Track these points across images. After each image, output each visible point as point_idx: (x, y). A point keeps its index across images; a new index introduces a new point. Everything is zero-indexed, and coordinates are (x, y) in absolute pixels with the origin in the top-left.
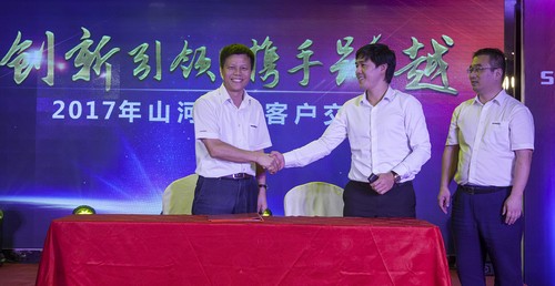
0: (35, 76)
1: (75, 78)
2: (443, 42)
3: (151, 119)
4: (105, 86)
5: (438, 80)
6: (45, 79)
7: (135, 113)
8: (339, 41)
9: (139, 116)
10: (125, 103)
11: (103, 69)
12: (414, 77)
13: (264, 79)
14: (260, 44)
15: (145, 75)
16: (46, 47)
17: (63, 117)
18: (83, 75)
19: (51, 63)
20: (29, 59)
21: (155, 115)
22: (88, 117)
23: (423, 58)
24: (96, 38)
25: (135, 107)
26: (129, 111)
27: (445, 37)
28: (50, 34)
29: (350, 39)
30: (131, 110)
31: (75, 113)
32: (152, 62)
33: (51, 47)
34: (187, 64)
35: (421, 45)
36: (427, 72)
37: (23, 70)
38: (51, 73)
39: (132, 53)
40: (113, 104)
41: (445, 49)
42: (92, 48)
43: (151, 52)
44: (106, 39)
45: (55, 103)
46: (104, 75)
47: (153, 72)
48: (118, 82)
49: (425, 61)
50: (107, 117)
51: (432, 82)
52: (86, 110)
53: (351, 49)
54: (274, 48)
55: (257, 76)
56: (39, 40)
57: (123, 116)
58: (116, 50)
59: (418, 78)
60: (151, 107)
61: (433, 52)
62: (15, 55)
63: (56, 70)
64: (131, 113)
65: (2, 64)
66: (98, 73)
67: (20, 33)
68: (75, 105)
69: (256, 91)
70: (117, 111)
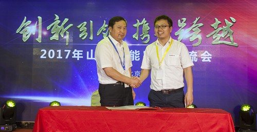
0: (32, 38)
1: (51, 39)
2: (231, 21)
3: (88, 58)
4: (65, 43)
5: (228, 39)
6: (37, 39)
7: (80, 55)
8: (179, 20)
9: (82, 57)
10: (75, 50)
11: (65, 34)
12: (216, 38)
13: (142, 39)
14: (140, 22)
15: (85, 37)
16: (38, 24)
17: (45, 57)
18: (55, 37)
19: (40, 32)
20: (30, 29)
21: (90, 57)
22: (58, 58)
23: (221, 28)
24: (62, 19)
25: (80, 52)
27: (231, 18)
28: (40, 18)
29: (184, 19)
30: (78, 54)
31: (51, 56)
32: (88, 31)
33: (40, 24)
34: (105, 32)
35: (220, 22)
36: (223, 35)
37: (27, 35)
38: (40, 36)
39: (79, 27)
40: (69, 51)
41: (232, 24)
42: (60, 24)
43: (88, 26)
44: (66, 20)
45: (42, 51)
46: (65, 37)
47: (89, 36)
48: (72, 40)
49: (222, 30)
50: (67, 57)
51: (225, 40)
52: (57, 54)
53: (185, 24)
54: (147, 24)
55: (139, 37)
56: (34, 20)
57: (74, 57)
58: (71, 25)
59: (219, 38)
60: (88, 52)
61: (226, 25)
62: (23, 28)
63: (42, 35)
64: (78, 56)
65: (17, 32)
66: (62, 36)
67: (25, 17)
68: (52, 52)
69: (138, 45)
70: (71, 55)
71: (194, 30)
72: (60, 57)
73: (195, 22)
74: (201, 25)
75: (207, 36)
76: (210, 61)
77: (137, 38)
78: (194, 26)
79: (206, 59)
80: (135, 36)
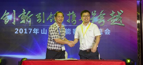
0: (11, 22)
1: (21, 22)
2: (120, 12)
3: (42, 33)
4: (29, 25)
5: (119, 22)
6: (13, 23)
8: (92, 12)
9: (39, 33)
10: (35, 29)
11: (29, 20)
14: (71, 13)
15: (40, 22)
16: (13, 14)
17: (18, 33)
18: (23, 22)
19: (14, 19)
20: (9, 17)
21: (43, 32)
22: (25, 33)
23: (115, 16)
24: (27, 12)
25: (37, 30)
26: (36, 31)
27: (121, 11)
28: (14, 11)
29: (95, 11)
31: (21, 32)
32: (42, 18)
33: (15, 14)
34: (51, 18)
35: (114, 13)
36: (116, 20)
37: (7, 20)
38: (14, 21)
39: (37, 16)
40: (31, 29)
41: (121, 14)
42: (26, 14)
43: (42, 15)
44: (29, 12)
45: (16, 29)
46: (29, 22)
47: (42, 21)
48: (33, 24)
49: (116, 17)
50: (30, 33)
52: (24, 31)
53: (96, 14)
54: (75, 14)
55: (71, 21)
56: (11, 12)
57: (34, 32)
58: (32, 15)
59: (114, 22)
60: (42, 30)
61: (118, 15)
62: (5, 16)
63: (16, 20)
65: (1, 19)
66: (27, 21)
67: (6, 11)
68: (21, 30)
69: (70, 25)
70: (32, 31)
71: (100, 17)
72: (26, 33)
73: (101, 13)
74: (104, 14)
75: (108, 21)
76: (109, 34)
77: (69, 22)
78: (100, 15)
79: (108, 33)
80: (68, 21)
